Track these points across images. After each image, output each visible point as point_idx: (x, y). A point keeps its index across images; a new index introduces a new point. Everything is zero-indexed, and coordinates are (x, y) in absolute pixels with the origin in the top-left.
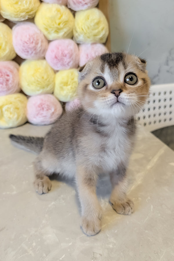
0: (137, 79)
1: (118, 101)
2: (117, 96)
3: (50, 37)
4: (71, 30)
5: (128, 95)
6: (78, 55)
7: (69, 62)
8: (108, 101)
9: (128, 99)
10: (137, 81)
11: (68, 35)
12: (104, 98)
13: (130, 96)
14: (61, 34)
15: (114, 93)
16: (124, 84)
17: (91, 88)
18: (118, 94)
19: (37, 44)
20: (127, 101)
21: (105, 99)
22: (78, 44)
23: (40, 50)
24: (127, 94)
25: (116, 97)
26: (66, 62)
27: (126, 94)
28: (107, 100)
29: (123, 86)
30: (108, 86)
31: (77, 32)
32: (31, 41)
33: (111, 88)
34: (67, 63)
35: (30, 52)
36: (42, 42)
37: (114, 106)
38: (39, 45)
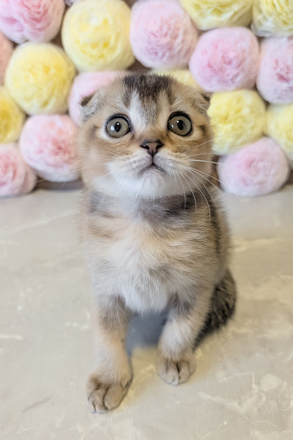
0: (192, 126)
1: (153, 165)
2: (153, 154)
3: (204, 24)
4: (248, 8)
5: (173, 153)
6: (256, 62)
7: (236, 76)
8: (135, 162)
9: (174, 161)
10: (191, 130)
11: (240, 18)
12: (126, 156)
13: (176, 156)
14: (227, 15)
15: (147, 148)
16: (166, 132)
17: (102, 134)
18: (154, 151)
19: (175, 37)
20: (171, 164)
21: (129, 158)
22: (260, 39)
23: (180, 51)
24: (173, 151)
25: (149, 156)
26: (228, 75)
27: (170, 152)
28: (132, 160)
29: (165, 135)
30: (135, 132)
31: (260, 11)
32: (164, 32)
33: (141, 137)
34: (231, 77)
35: (160, 54)
36: (185, 33)
37: (145, 175)
38: (179, 40)
